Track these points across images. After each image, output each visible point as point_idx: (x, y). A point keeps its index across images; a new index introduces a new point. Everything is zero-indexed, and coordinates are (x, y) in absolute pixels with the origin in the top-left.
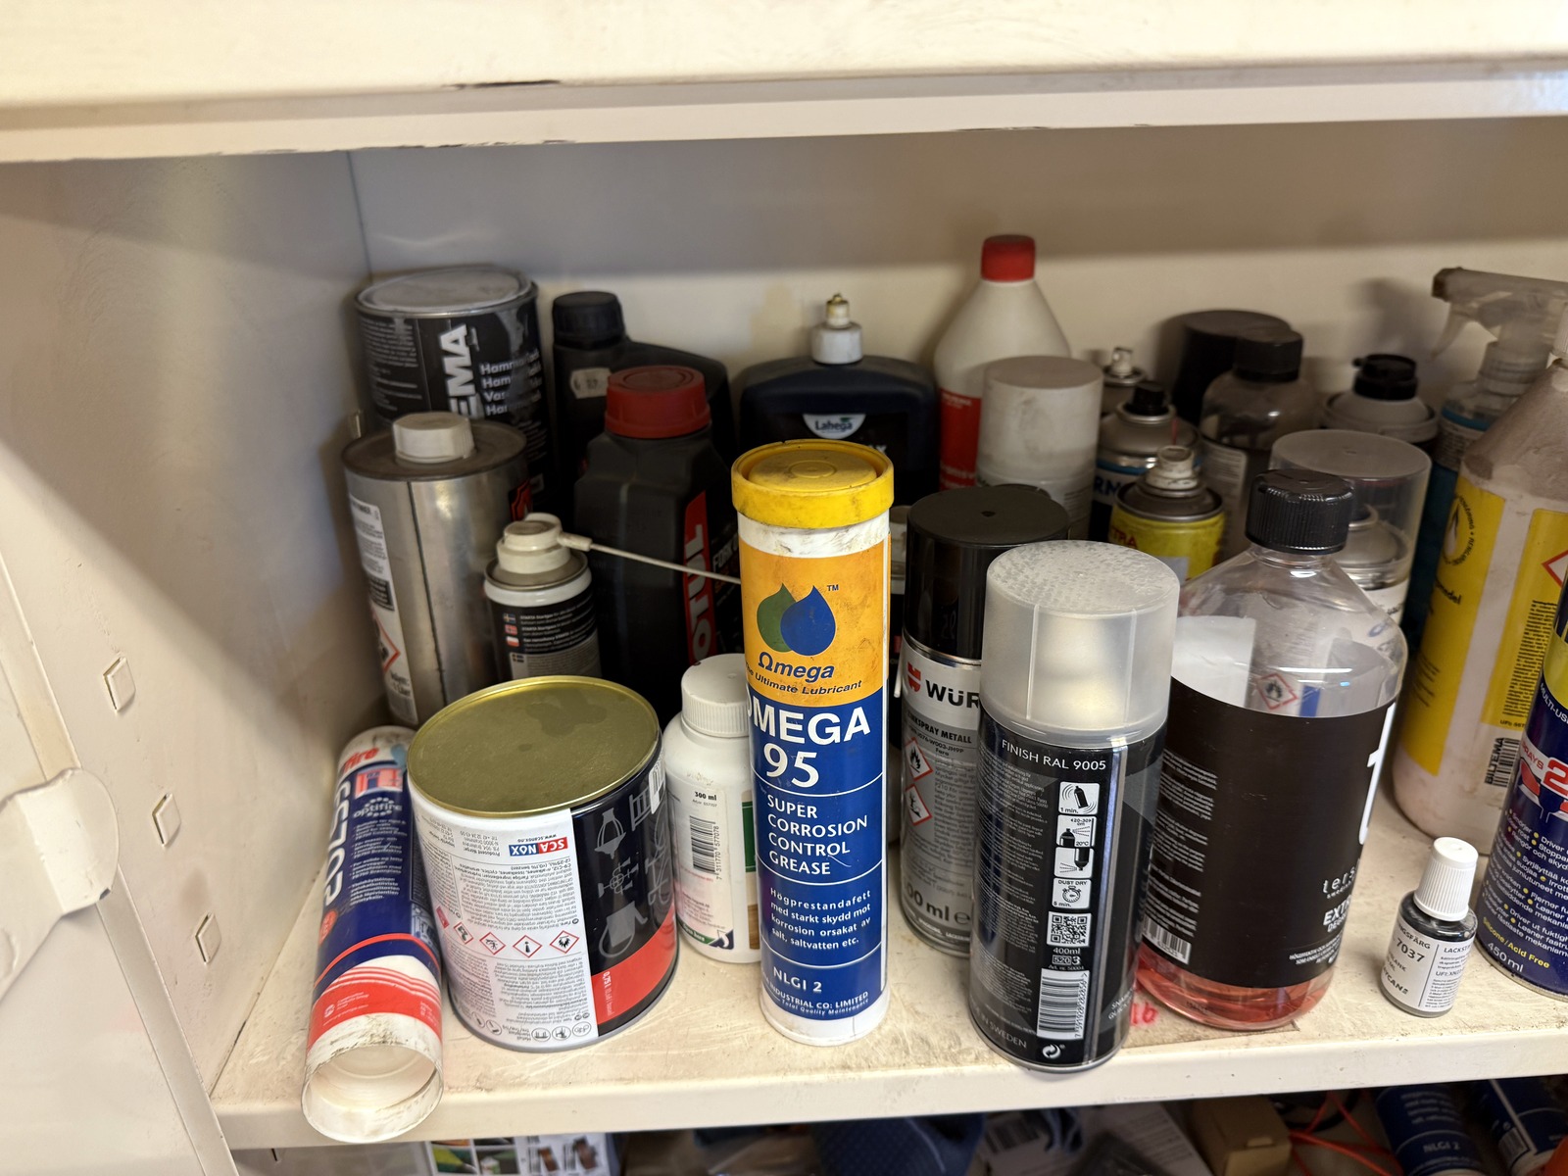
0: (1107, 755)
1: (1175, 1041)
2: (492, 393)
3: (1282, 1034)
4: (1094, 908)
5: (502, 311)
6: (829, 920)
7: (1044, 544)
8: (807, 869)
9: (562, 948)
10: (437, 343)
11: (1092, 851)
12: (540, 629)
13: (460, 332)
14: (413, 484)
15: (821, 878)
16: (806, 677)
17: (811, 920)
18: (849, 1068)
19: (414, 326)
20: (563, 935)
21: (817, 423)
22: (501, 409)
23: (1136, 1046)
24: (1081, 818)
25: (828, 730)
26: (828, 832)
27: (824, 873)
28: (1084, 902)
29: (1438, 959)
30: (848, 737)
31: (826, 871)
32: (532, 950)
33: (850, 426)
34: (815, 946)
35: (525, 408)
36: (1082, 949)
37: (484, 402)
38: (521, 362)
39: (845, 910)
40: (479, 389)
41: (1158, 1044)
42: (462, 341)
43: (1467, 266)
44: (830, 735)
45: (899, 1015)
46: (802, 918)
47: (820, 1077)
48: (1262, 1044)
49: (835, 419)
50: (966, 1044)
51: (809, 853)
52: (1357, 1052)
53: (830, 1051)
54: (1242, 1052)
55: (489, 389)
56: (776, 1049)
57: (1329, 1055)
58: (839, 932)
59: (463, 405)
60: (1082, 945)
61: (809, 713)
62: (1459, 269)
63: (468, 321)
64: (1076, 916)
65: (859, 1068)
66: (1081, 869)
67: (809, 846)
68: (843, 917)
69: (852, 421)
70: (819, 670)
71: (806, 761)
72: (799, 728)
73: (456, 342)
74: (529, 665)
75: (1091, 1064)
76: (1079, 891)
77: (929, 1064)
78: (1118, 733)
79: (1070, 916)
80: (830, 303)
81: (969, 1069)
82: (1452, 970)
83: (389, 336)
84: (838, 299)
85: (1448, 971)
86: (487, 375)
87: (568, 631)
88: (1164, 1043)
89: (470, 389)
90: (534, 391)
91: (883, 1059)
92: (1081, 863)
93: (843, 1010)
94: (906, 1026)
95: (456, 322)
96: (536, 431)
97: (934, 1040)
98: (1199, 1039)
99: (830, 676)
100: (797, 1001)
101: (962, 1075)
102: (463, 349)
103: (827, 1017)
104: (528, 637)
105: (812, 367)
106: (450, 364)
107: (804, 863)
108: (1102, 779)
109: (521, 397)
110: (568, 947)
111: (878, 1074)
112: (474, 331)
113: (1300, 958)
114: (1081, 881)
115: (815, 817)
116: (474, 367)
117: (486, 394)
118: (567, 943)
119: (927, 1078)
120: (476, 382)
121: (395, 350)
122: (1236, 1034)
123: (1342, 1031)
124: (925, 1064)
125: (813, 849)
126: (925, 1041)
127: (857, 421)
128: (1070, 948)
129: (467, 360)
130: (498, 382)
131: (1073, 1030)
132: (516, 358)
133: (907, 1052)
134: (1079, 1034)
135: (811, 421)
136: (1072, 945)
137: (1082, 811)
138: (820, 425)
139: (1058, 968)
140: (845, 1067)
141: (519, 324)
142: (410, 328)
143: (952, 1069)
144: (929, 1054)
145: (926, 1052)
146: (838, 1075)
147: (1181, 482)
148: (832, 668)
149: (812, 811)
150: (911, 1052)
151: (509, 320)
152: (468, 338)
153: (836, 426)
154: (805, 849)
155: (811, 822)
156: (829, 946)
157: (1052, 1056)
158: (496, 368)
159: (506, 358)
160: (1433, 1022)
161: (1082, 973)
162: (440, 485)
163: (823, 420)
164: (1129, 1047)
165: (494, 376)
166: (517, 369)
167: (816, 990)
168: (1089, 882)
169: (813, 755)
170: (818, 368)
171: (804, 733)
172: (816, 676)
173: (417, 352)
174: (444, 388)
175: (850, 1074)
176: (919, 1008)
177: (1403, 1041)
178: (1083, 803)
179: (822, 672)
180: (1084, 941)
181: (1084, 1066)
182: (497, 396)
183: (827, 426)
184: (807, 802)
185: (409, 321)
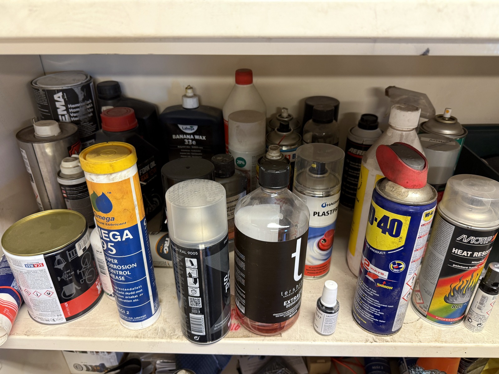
0: (198, 251)
1: (241, 337)
2: (73, 114)
3: (276, 337)
4: (201, 296)
5: (74, 88)
6: (127, 294)
7: (194, 180)
8: (118, 278)
9: (48, 295)
10: (53, 97)
11: (198, 279)
12: (72, 192)
13: (60, 94)
14: (33, 144)
15: (122, 281)
16: (106, 220)
17: (122, 293)
18: (138, 337)
19: (45, 92)
20: (48, 291)
21: (183, 127)
22: (76, 119)
23: (228, 338)
24: (193, 269)
25: (116, 237)
26: (122, 268)
27: (123, 280)
28: (198, 294)
29: (325, 319)
30: (124, 239)
31: (124, 279)
32: (39, 295)
33: (194, 129)
34: (125, 301)
35: (86, 118)
36: (200, 308)
37: (70, 117)
38: (84, 104)
39: (133, 291)
40: (68, 112)
41: (235, 338)
42: (61, 97)
43: (397, 86)
44: (117, 239)
45: (160, 322)
46: (120, 292)
47: (128, 339)
48: (268, 340)
49: (188, 127)
50: (176, 333)
51: (118, 274)
52: (298, 345)
53: (134, 331)
54: (261, 342)
55: (71, 113)
56: (118, 330)
57: (289, 346)
58: (132, 297)
59: (63, 117)
60: (200, 307)
61: (109, 231)
62: (394, 87)
63: (63, 91)
64: (196, 298)
65: (141, 337)
66: (195, 284)
67: (117, 271)
68: (132, 293)
69: (194, 127)
70: (109, 218)
71: (111, 246)
72: (107, 236)
73: (59, 97)
74: (71, 203)
75: (210, 342)
76: (196, 291)
77: (162, 338)
78: (202, 244)
79: (195, 298)
80: (186, 88)
81: (174, 341)
82: (330, 322)
83: (39, 95)
84: (189, 87)
85: (329, 323)
86: (70, 108)
87: (82, 193)
88: (237, 337)
89: (65, 112)
90: (90, 113)
91: (149, 336)
92: (195, 282)
93: (137, 320)
94: (160, 325)
95: (58, 91)
96: (91, 126)
97: (167, 331)
98: (249, 337)
99: (113, 220)
100: (123, 316)
101: (172, 342)
102: (62, 100)
103: (132, 322)
104: (69, 194)
105: (182, 109)
106: (58, 105)
107: (117, 276)
108: (197, 257)
109: (84, 115)
110: (50, 295)
111: (146, 340)
112: (65, 94)
113: (277, 315)
114: (196, 288)
115: (117, 263)
116: (66, 105)
117: (71, 114)
118: (50, 294)
119: (161, 342)
120: (67, 110)
121: (41, 99)
122: (261, 336)
123: (295, 338)
124: (161, 338)
125: (118, 272)
126: (164, 331)
127: (196, 128)
128: (196, 308)
129: (63, 103)
130: (75, 110)
131: (202, 332)
132: (81, 103)
133: (157, 334)
134: (204, 334)
135: (181, 127)
136: (197, 307)
137: (192, 267)
138: (184, 128)
139: (194, 313)
140: (137, 337)
141: (82, 92)
142: (44, 92)
143: (169, 340)
144: (163, 335)
145: (163, 333)
146: (134, 339)
147: (274, 157)
148: (114, 218)
149: (116, 261)
150: (158, 334)
151: (78, 91)
152: (63, 96)
153: (189, 129)
154: (116, 272)
155: (117, 265)
156: (129, 301)
157: (197, 339)
158: (73, 106)
159: (78, 103)
160: (325, 338)
161: (202, 315)
162: (46, 144)
163: (185, 127)
164: (226, 338)
165: (73, 108)
166: (82, 106)
167: (127, 313)
168: (199, 288)
169: (113, 244)
170: (184, 109)
171: (109, 237)
172: (109, 220)
173: (47, 100)
174: (57, 112)
175: (137, 339)
176: (167, 320)
177: (314, 343)
178: (193, 265)
179: (110, 219)
180: (200, 306)
181: (208, 343)
182: (75, 115)
183: (186, 129)
184: (114, 258)
185: (43, 90)
